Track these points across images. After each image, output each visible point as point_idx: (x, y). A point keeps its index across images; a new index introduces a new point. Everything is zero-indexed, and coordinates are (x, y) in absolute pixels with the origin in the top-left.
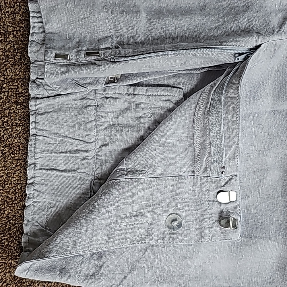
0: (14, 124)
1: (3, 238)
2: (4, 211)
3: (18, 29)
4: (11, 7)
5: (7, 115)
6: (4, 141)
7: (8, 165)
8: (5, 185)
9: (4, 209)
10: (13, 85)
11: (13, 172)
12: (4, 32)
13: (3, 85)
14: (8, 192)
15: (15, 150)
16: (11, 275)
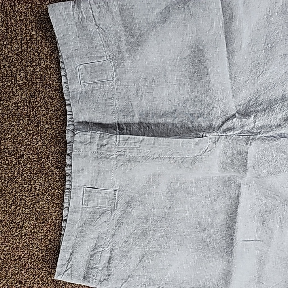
0: (55, 181)
1: (46, 254)
2: (47, 237)
3: (59, 121)
4: (55, 107)
5: (51, 175)
6: (49, 192)
7: (50, 207)
8: (48, 220)
9: (47, 235)
10: (55, 156)
11: (54, 212)
12: (50, 122)
13: (49, 156)
14: (50, 225)
15: (55, 198)
16: (51, 279)
